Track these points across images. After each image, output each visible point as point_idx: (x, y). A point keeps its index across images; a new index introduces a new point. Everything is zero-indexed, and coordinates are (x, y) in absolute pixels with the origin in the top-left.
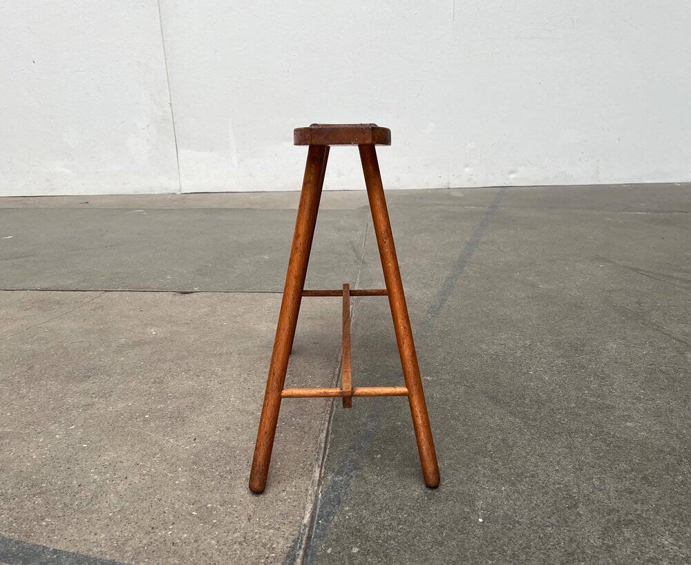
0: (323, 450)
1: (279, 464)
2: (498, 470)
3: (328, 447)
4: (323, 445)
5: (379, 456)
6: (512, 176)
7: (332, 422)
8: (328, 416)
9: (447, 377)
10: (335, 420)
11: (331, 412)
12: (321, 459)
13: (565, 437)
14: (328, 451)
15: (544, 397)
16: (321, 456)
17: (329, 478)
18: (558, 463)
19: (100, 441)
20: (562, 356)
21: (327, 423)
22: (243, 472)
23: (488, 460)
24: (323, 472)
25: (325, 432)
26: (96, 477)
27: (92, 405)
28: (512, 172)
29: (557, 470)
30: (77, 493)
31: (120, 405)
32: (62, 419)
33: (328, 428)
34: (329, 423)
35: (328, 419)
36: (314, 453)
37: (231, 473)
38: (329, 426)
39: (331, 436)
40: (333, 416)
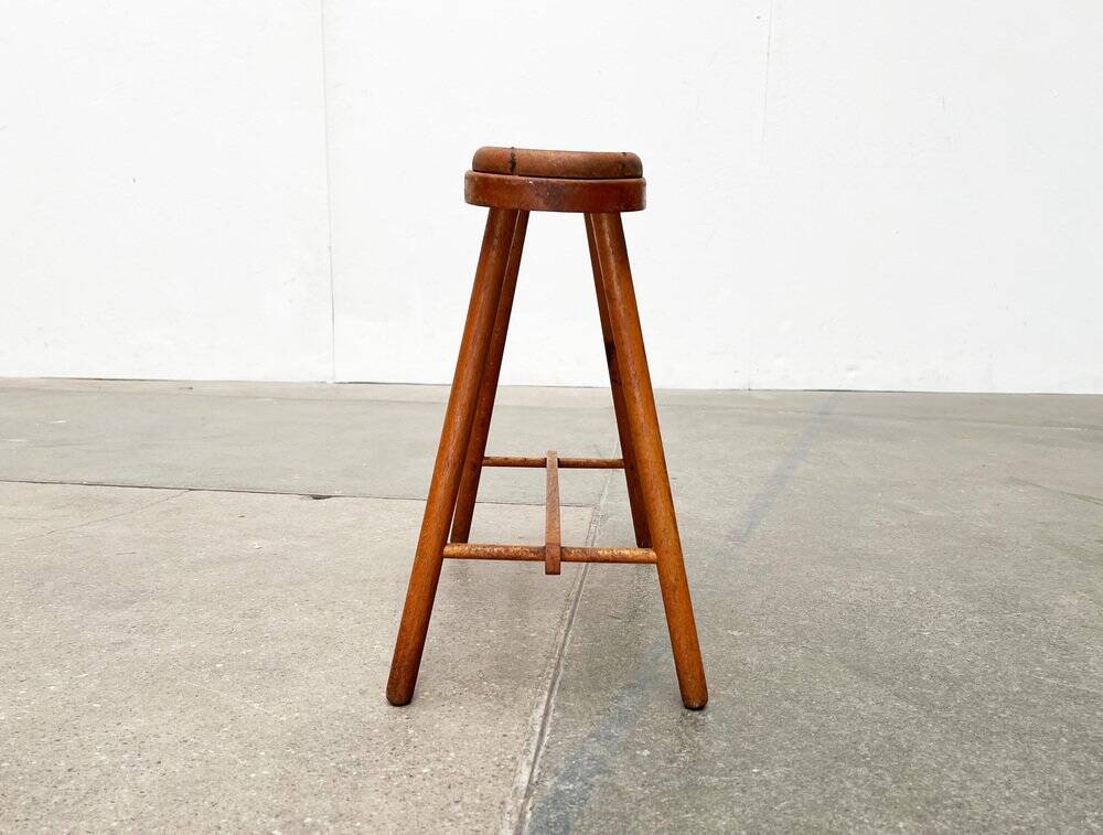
0: (537, 737)
1: (452, 754)
2: (885, 790)
3: (548, 732)
4: (538, 729)
5: (646, 753)
6: (852, 374)
7: (555, 691)
8: (549, 681)
9: (769, 632)
10: (562, 689)
11: (556, 676)
12: (534, 751)
13: (1011, 741)
14: (546, 738)
15: (957, 673)
16: (534, 746)
17: (548, 784)
18: (1008, 785)
19: (125, 701)
20: (980, 612)
21: (547, 693)
22: (382, 766)
23: (862, 771)
24: (536, 772)
25: (543, 707)
26: (103, 758)
27: (126, 643)
28: (851, 369)
29: (1008, 799)
31: (176, 646)
32: (68, 664)
33: (548, 701)
34: (551, 692)
35: (548, 686)
36: (521, 741)
37: (359, 764)
38: (550, 696)
39: (554, 715)
40: (558, 681)
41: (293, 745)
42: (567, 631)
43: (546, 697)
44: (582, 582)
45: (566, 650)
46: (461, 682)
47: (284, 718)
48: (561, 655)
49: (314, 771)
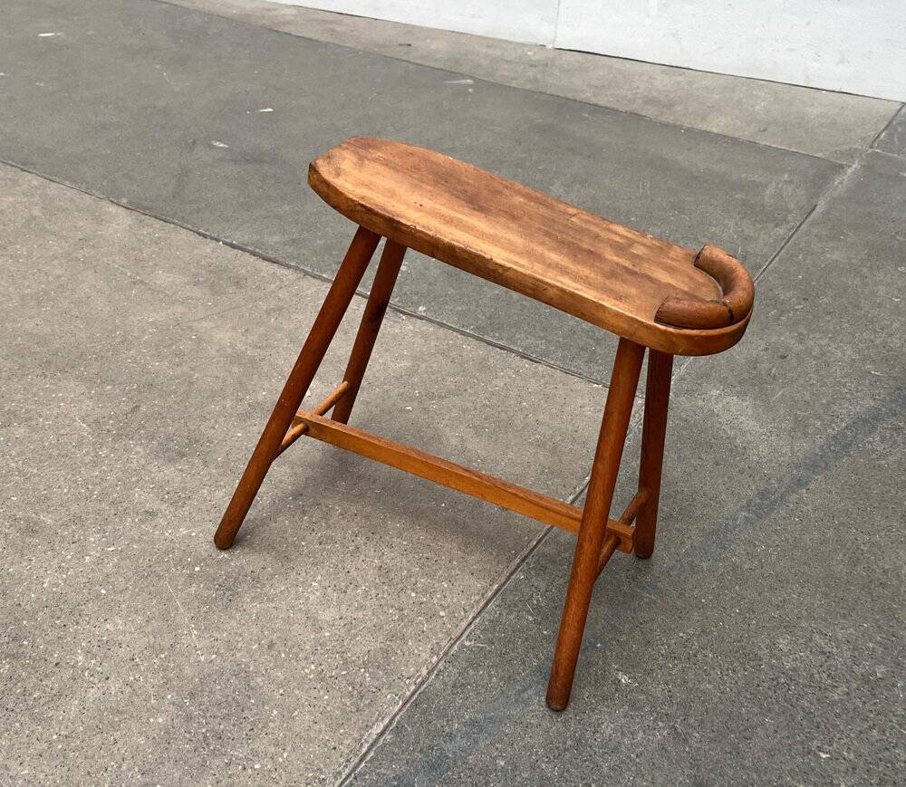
0: (357, 760)
1: (285, 755)
3: (368, 758)
4: (364, 750)
7: (409, 705)
8: (413, 688)
9: (658, 691)
10: (416, 704)
11: (423, 682)
12: (344, 777)
14: (363, 764)
16: (347, 771)
19: (122, 592)
21: (401, 703)
25: (386, 721)
26: (81, 657)
30: (46, 676)
33: (395, 716)
34: (404, 704)
35: (408, 693)
36: (342, 760)
37: (220, 738)
38: (400, 710)
39: (388, 737)
40: (418, 693)
41: (192, 695)
42: (474, 618)
43: (397, 708)
44: (538, 543)
45: (455, 647)
46: (346, 662)
47: (202, 659)
48: (446, 654)
49: (190, 733)
